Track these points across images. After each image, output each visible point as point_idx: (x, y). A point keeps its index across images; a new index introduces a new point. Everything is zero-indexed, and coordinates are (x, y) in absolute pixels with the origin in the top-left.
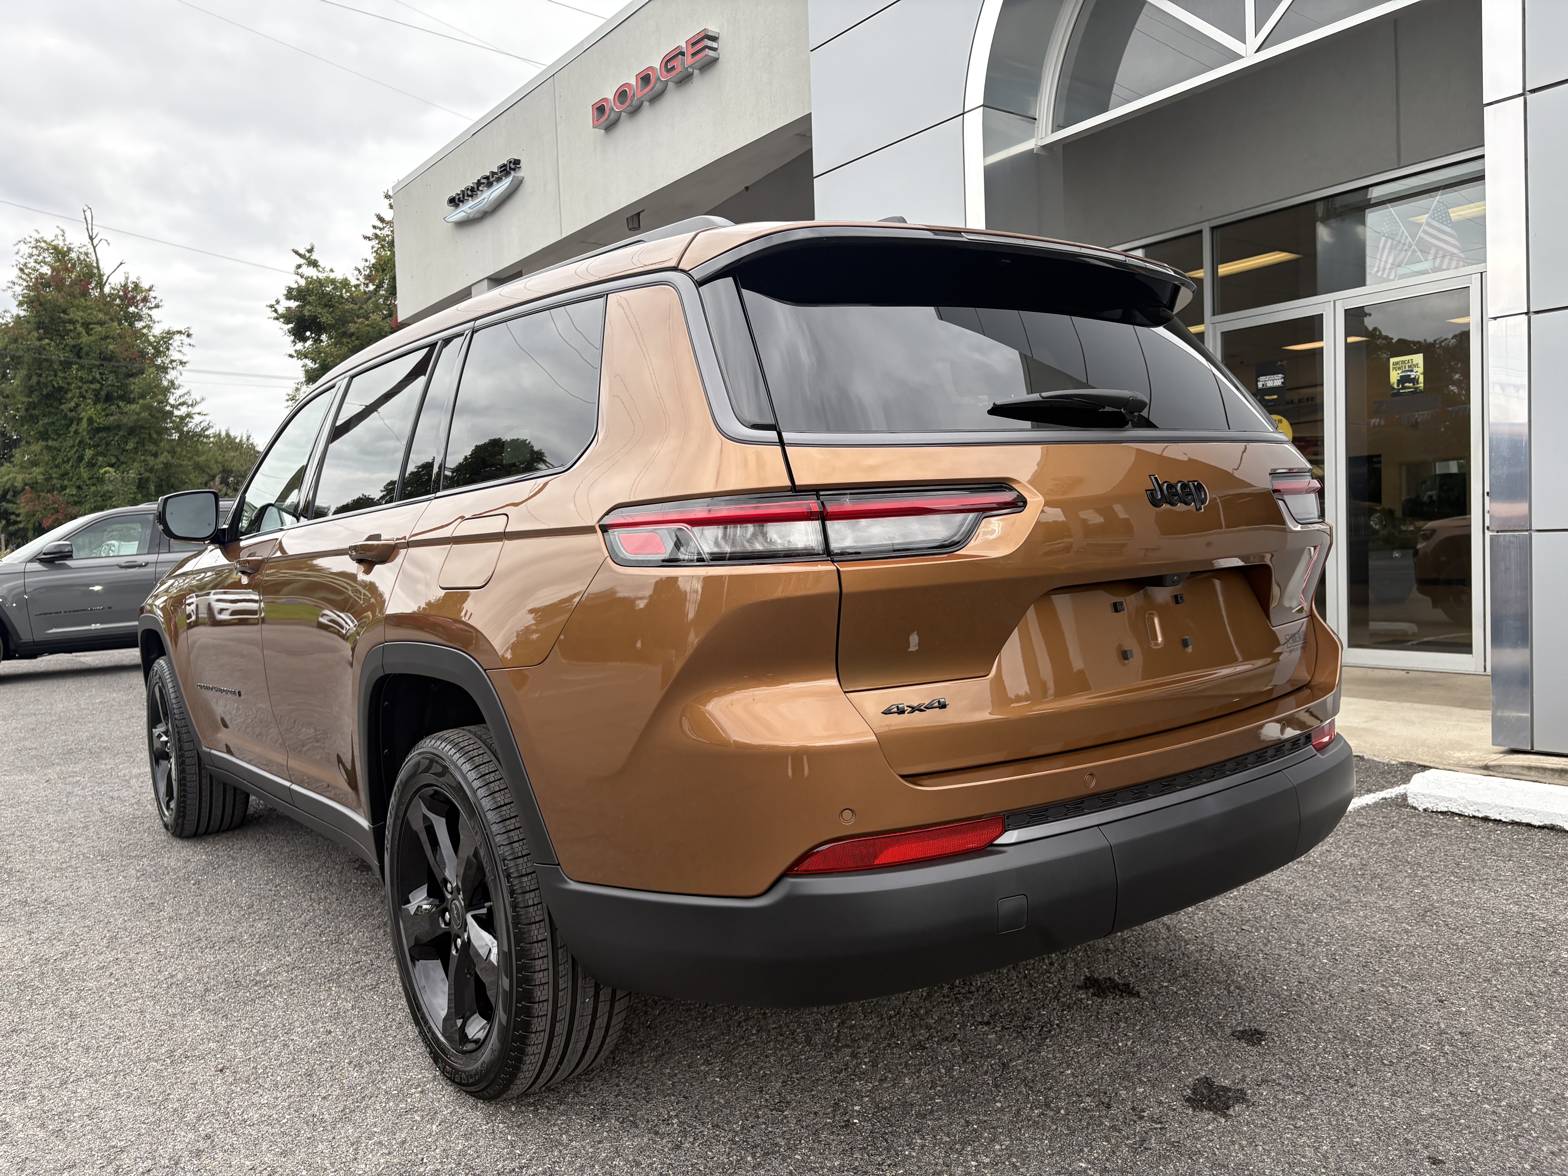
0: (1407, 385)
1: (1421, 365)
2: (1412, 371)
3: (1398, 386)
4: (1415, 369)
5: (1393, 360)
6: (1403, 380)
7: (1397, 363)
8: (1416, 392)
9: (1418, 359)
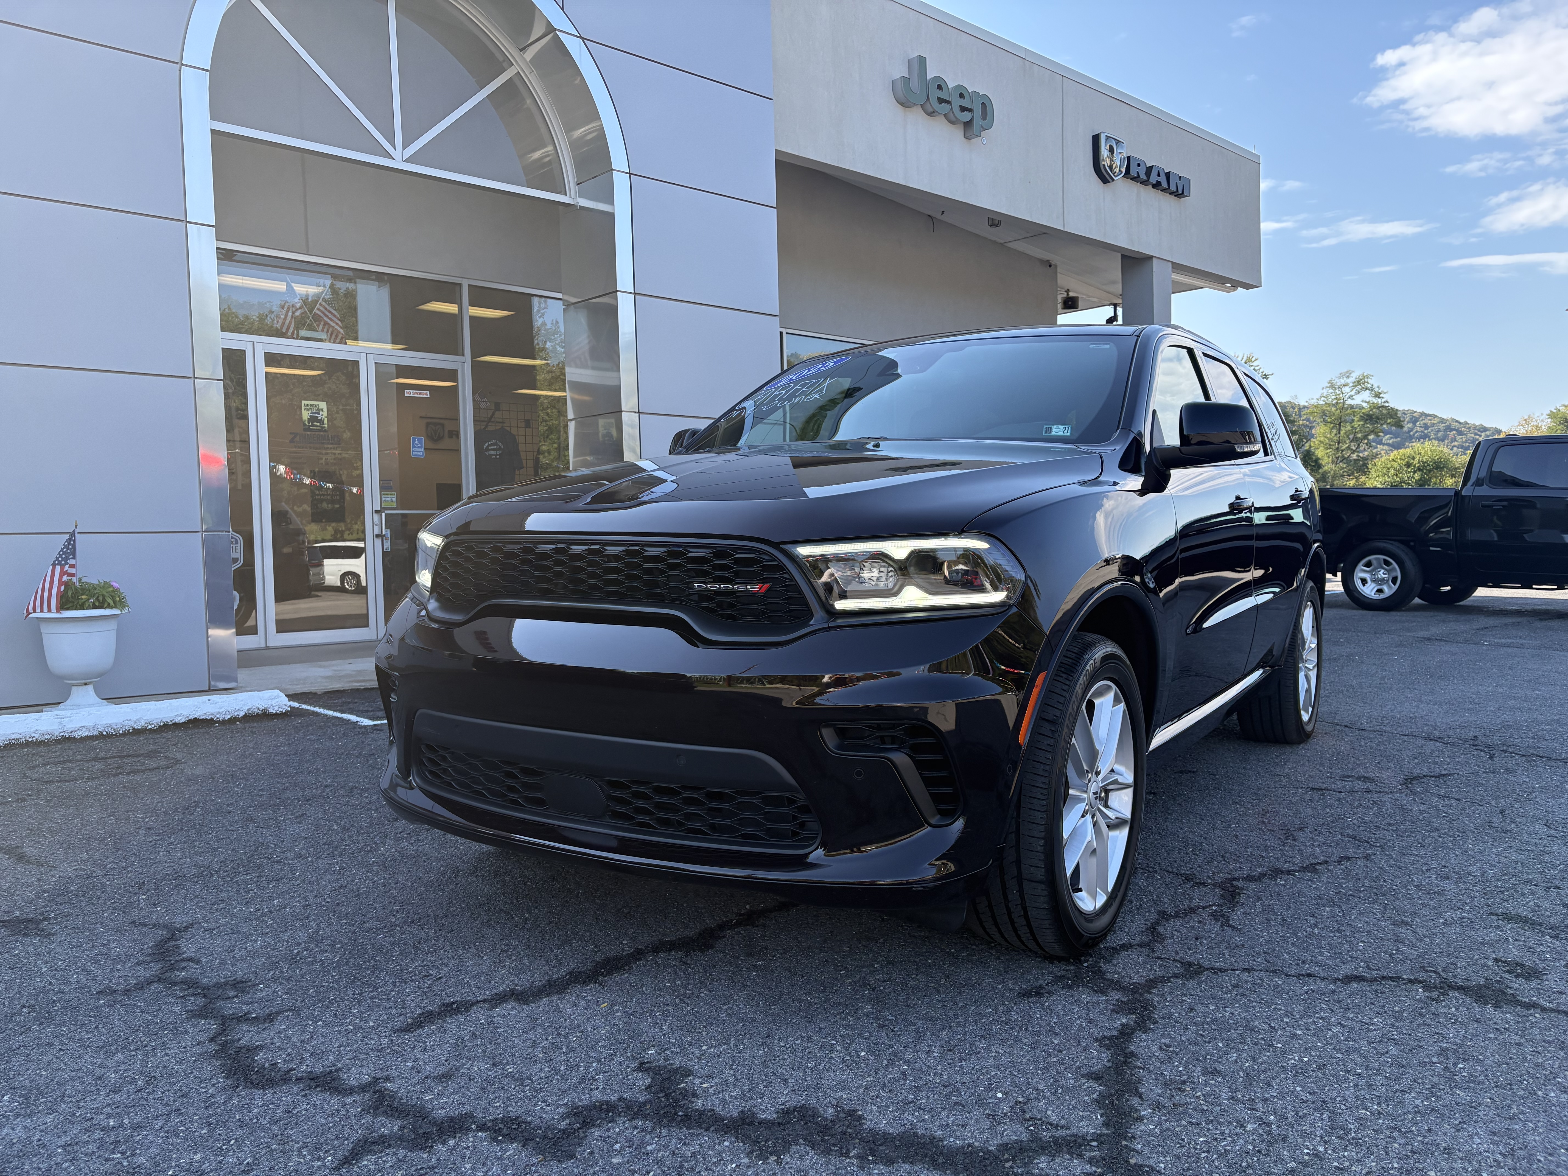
0: (315, 423)
1: (325, 410)
2: (319, 414)
3: (309, 423)
4: (321, 413)
5: (304, 402)
6: (313, 419)
7: (307, 405)
8: (322, 430)
9: (323, 405)
